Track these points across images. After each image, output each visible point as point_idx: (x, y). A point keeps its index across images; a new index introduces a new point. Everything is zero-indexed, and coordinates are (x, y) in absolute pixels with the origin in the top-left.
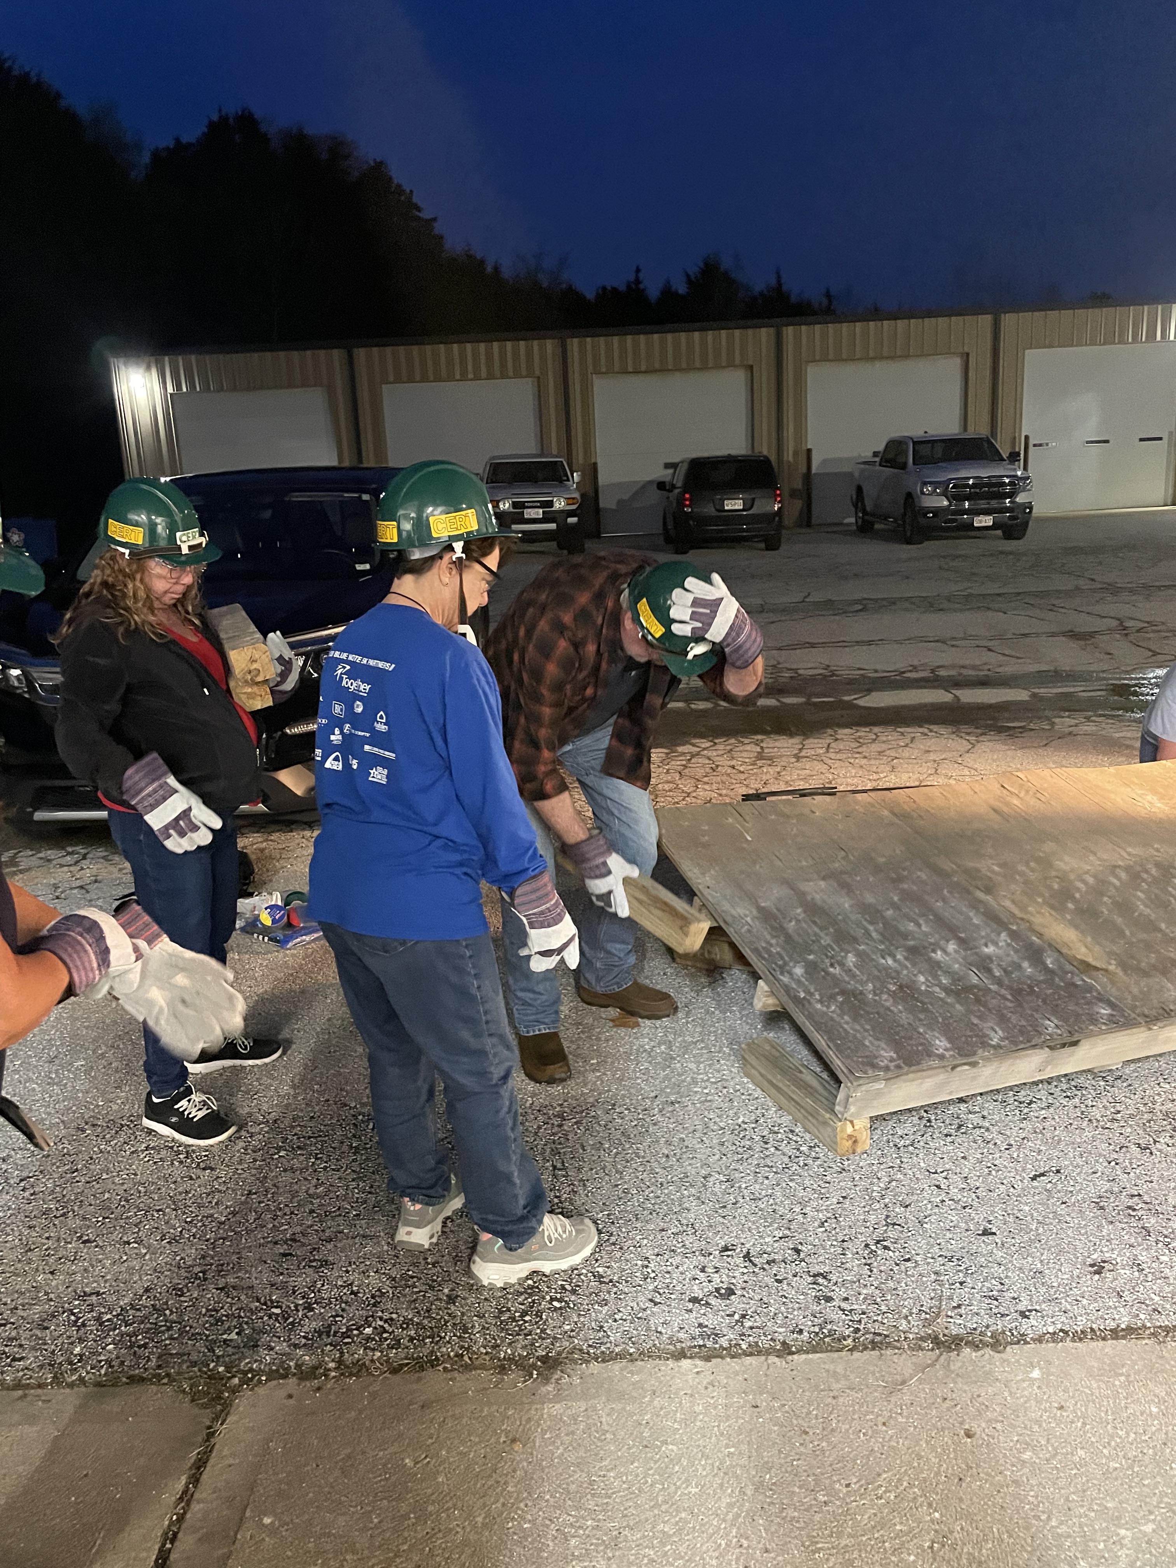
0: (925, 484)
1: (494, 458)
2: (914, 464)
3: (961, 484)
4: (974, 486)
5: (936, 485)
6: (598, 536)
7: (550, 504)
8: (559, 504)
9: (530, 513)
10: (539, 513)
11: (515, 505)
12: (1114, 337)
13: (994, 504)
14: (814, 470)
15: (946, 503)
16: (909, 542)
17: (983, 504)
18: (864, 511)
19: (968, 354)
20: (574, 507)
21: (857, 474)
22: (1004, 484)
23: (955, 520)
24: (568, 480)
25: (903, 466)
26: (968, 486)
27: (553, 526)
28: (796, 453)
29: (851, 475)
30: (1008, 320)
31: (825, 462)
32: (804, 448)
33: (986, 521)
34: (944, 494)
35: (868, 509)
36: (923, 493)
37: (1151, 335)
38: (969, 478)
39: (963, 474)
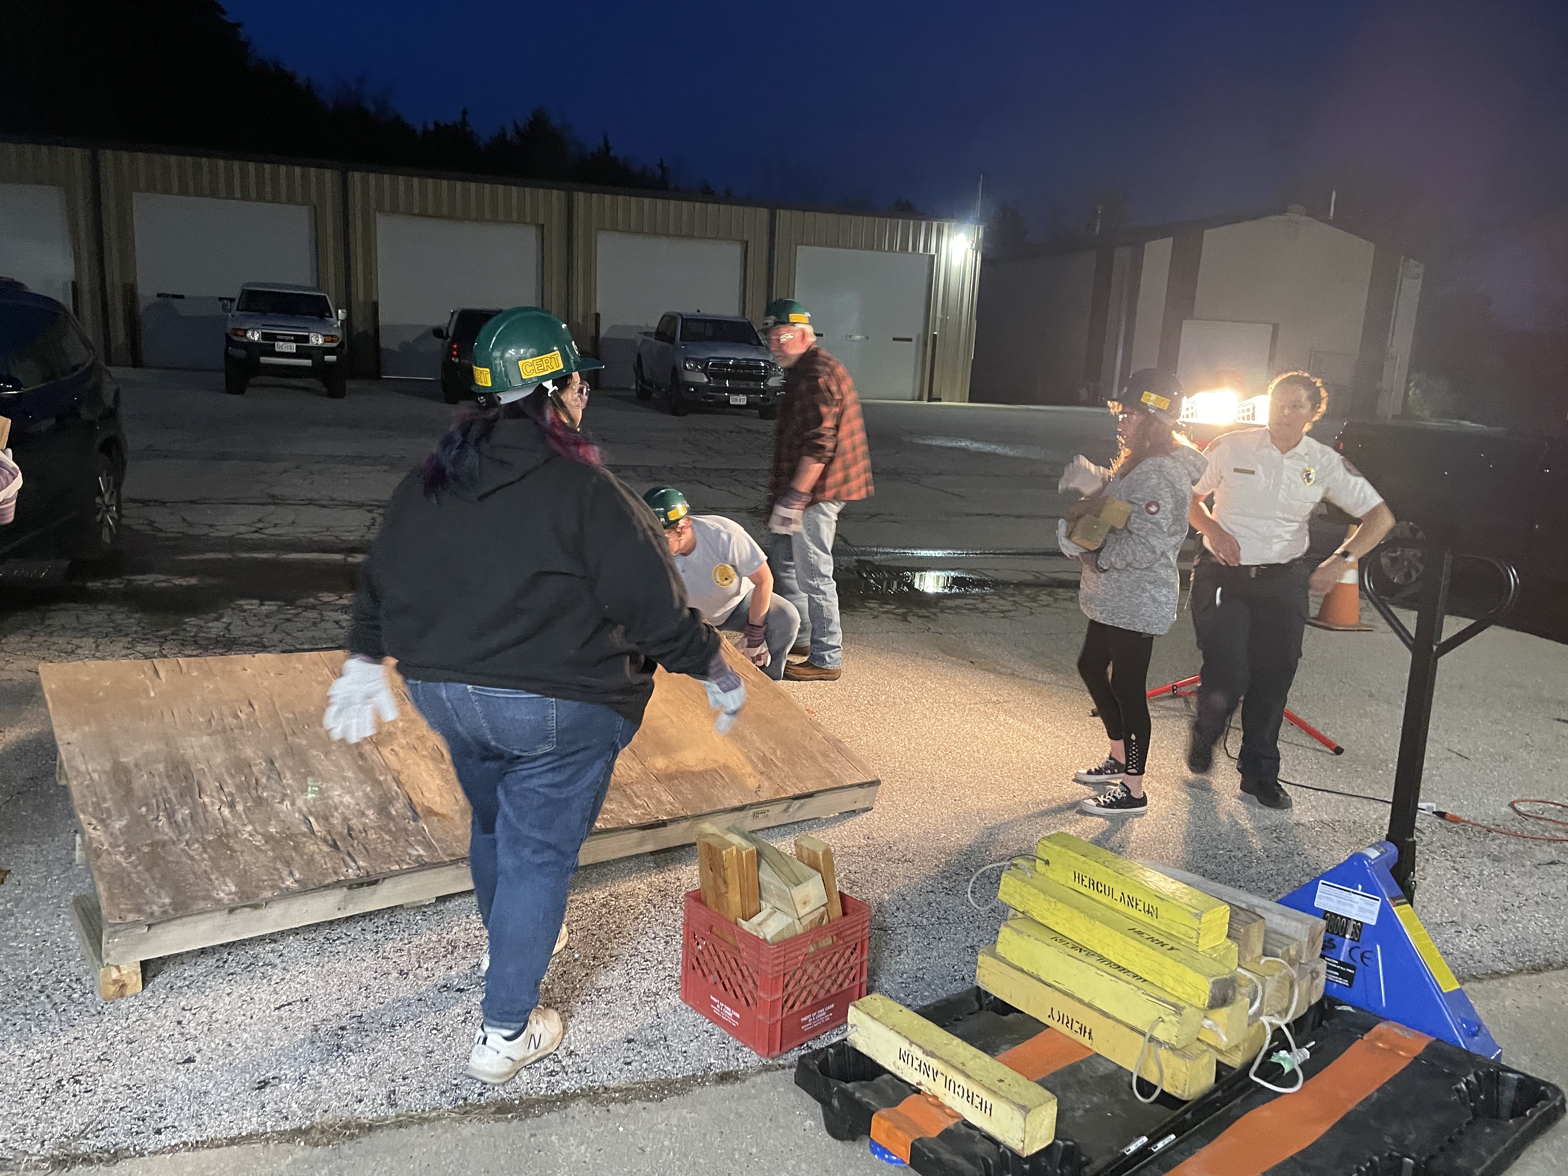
0: (687, 360)
1: (248, 284)
2: (681, 339)
3: (722, 363)
4: (732, 367)
5: (697, 361)
6: (376, 375)
7: (306, 339)
8: (317, 340)
9: (280, 347)
10: (292, 347)
11: (265, 336)
12: (873, 244)
13: (752, 384)
14: (602, 333)
15: (706, 380)
16: (674, 414)
17: (742, 385)
18: (643, 380)
19: (747, 243)
20: (334, 345)
21: (639, 343)
22: (760, 368)
23: (713, 397)
24: (331, 317)
25: (672, 340)
26: (728, 366)
27: (308, 362)
28: (585, 317)
29: (633, 342)
30: (783, 215)
31: (613, 327)
32: (593, 312)
33: (741, 400)
34: (704, 371)
35: (646, 378)
36: (685, 368)
37: (903, 247)
38: (730, 359)
39: (723, 354)
